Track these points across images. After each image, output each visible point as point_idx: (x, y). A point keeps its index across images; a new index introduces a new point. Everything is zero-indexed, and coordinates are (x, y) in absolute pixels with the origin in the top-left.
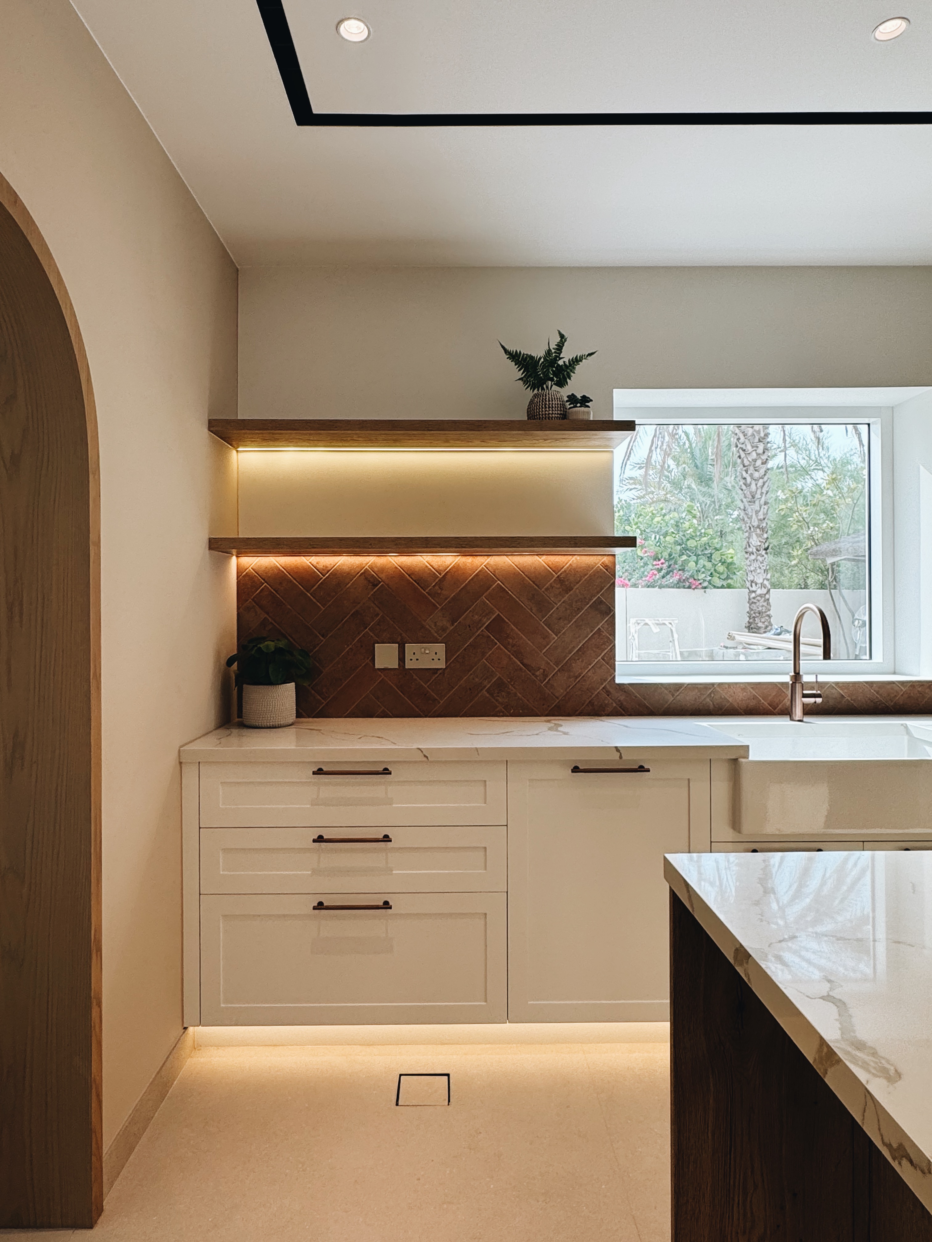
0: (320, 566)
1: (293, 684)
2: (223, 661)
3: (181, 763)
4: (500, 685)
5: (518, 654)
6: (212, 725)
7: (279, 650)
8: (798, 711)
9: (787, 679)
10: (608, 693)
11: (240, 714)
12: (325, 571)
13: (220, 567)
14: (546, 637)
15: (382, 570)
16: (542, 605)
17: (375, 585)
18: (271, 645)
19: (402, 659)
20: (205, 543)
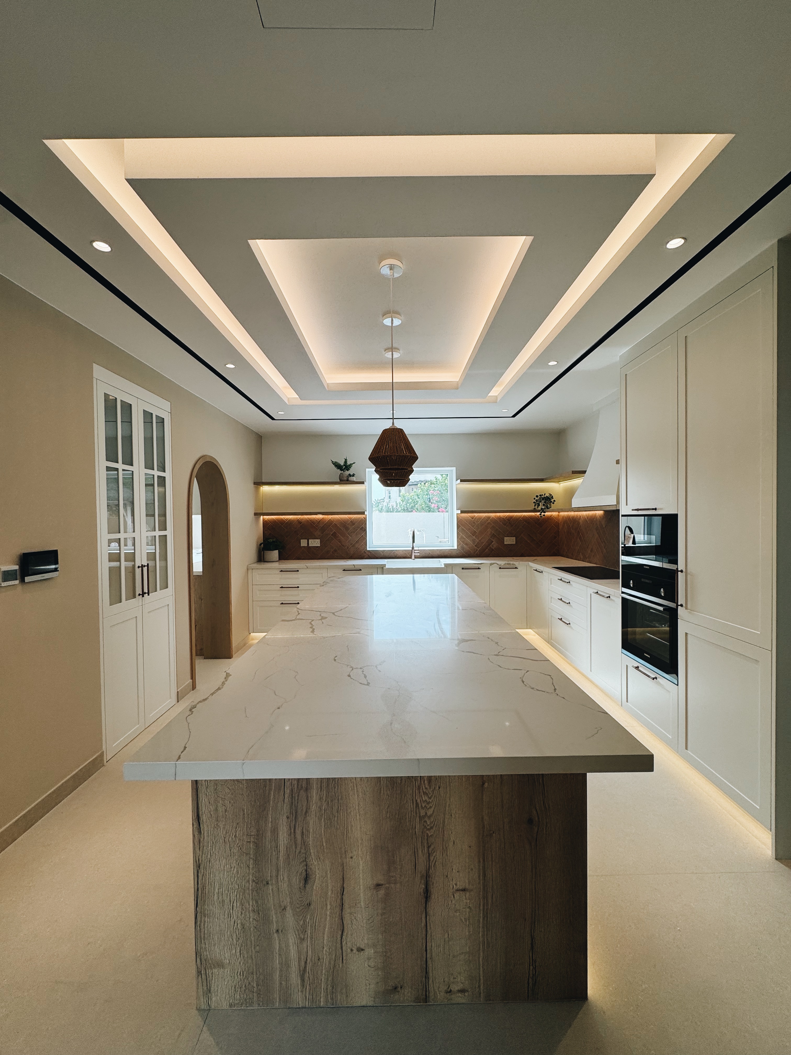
0: (286, 518)
1: (278, 551)
2: (259, 544)
3: (248, 569)
4: (335, 551)
5: (340, 542)
6: (256, 561)
7: (273, 541)
8: (413, 557)
9: (411, 549)
10: (365, 553)
11: (264, 559)
12: (287, 519)
13: (257, 520)
14: (348, 537)
15: (302, 519)
16: (347, 529)
17: (301, 524)
18: (271, 540)
19: (308, 544)
20: (253, 514)
